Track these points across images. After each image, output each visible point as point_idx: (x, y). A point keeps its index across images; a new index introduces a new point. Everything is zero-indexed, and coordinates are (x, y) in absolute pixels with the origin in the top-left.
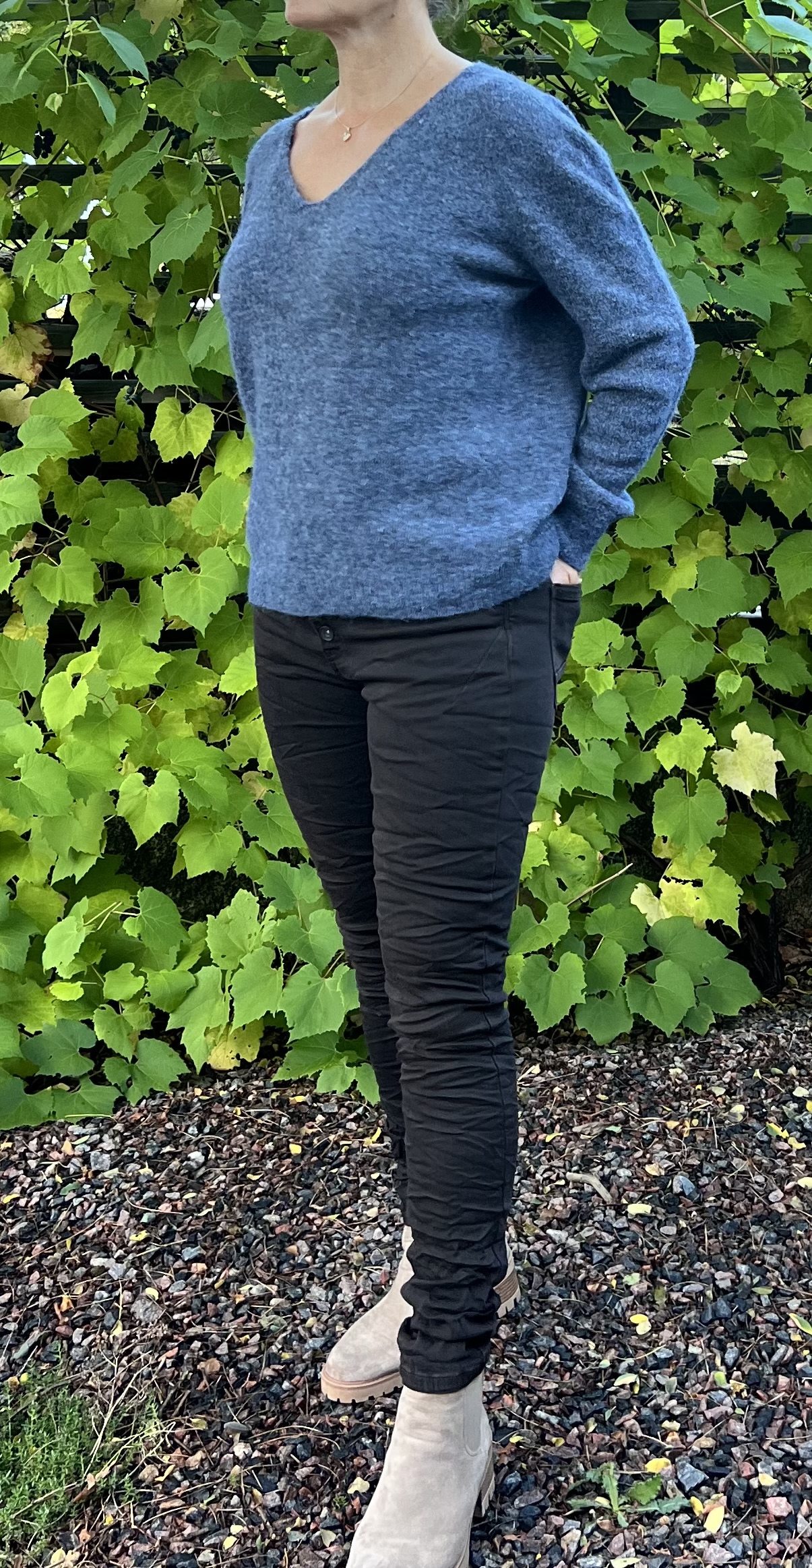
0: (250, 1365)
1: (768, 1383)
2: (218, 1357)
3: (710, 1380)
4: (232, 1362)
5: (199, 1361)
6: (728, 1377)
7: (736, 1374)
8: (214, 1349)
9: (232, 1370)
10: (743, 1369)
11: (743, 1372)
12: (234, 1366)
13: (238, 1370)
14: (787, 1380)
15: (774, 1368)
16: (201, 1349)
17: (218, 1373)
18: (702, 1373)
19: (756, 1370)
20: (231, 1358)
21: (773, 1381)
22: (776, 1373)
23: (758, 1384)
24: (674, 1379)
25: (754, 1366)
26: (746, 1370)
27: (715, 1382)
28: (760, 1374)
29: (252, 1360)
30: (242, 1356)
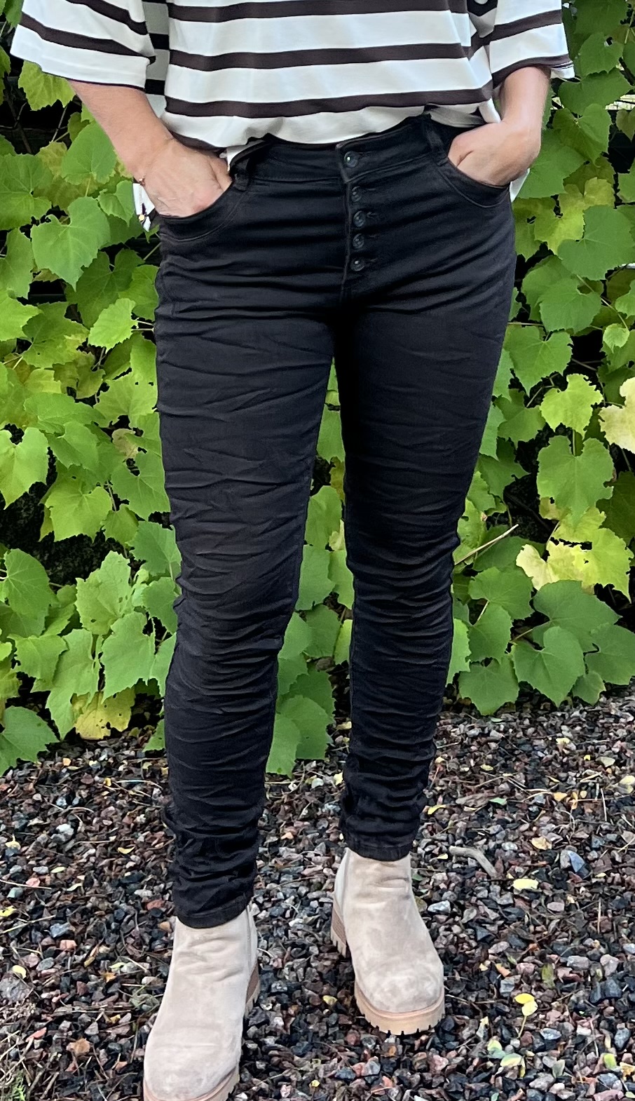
0: (121, 1046)
2: (88, 1037)
3: (600, 1062)
4: (102, 1043)
5: (68, 1042)
6: (619, 1060)
7: (627, 1056)
8: (84, 1029)
9: (103, 1051)
10: (634, 1051)
11: (634, 1054)
12: (105, 1046)
13: (109, 1052)
16: (70, 1029)
17: (87, 1055)
18: (591, 1056)
20: (101, 1039)
24: (562, 1062)
27: (604, 1065)
29: (123, 1041)
30: (113, 1036)
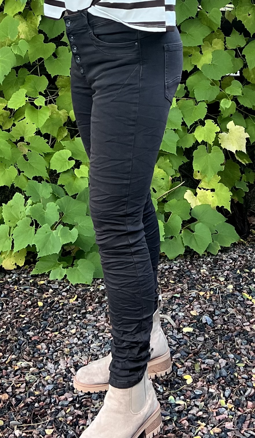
0: (21, 396)
1: (243, 405)
2: (7, 393)
3: (219, 403)
4: (14, 395)
6: (226, 402)
7: (230, 401)
8: (6, 389)
9: (14, 399)
10: (233, 398)
11: (232, 400)
12: (15, 397)
13: (16, 399)
14: (252, 403)
15: (246, 398)
17: (7, 400)
18: (215, 401)
19: (238, 399)
20: (13, 393)
21: (245, 404)
22: (247, 400)
23: (239, 405)
24: (203, 403)
25: (238, 398)
27: (220, 405)
28: (240, 401)
30: (18, 393)
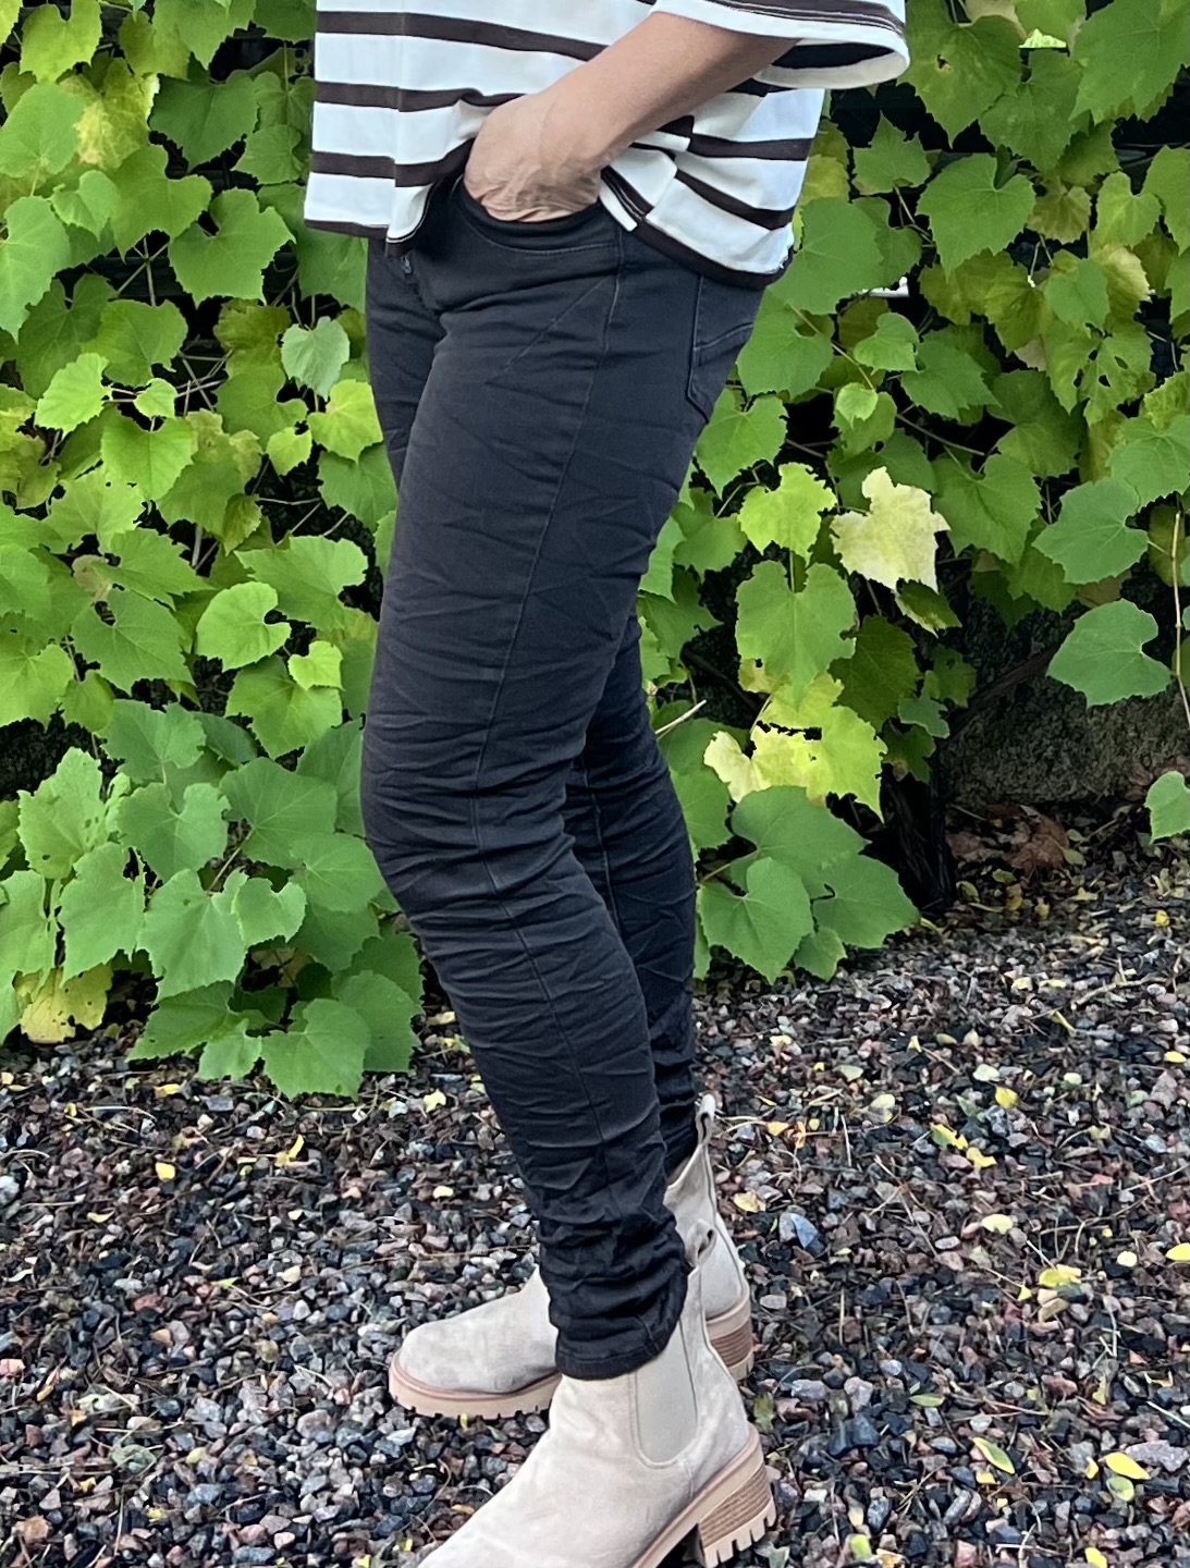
0: (97, 1528)
1: (940, 1555)
2: (44, 1513)
3: (845, 1551)
4: (68, 1523)
5: (14, 1520)
6: (875, 1544)
7: (887, 1538)
8: (37, 1501)
9: (69, 1537)
10: (899, 1531)
11: (898, 1537)
12: (71, 1529)
13: (79, 1537)
14: (973, 1549)
15: (950, 1529)
16: (15, 1501)
17: (44, 1542)
18: (831, 1541)
19: (921, 1533)
20: (65, 1516)
21: (948, 1551)
22: (954, 1537)
23: (925, 1555)
24: (786, 1550)
25: (918, 1528)
26: (903, 1532)
27: (852, 1555)
28: (928, 1538)
29: (100, 1521)
30: (85, 1513)
